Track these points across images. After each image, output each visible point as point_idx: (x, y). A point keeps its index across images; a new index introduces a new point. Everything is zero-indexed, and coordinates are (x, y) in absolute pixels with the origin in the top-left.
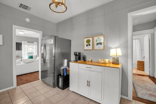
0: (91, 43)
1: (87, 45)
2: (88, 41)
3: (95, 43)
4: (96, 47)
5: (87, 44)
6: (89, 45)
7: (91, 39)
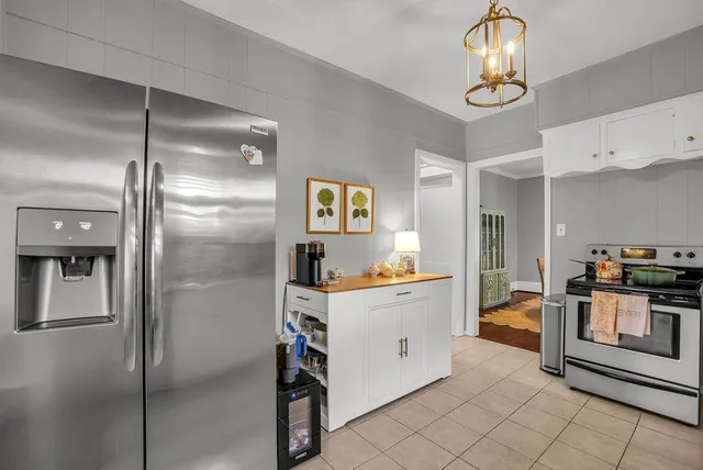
0: (335, 206)
1: (321, 213)
2: (326, 197)
3: (351, 208)
4: (353, 224)
5: (321, 206)
6: (330, 212)
7: (335, 189)
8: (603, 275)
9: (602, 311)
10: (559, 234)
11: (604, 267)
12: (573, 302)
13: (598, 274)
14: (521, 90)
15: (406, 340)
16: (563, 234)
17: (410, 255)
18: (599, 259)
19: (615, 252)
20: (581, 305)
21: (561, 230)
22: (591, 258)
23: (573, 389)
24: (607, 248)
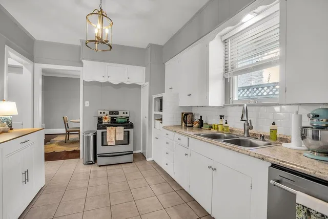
8: (106, 121)
9: (110, 134)
10: (86, 105)
11: (106, 118)
12: (99, 132)
13: (103, 121)
14: (110, 48)
15: (27, 172)
16: (88, 105)
17: (9, 117)
18: (103, 116)
19: (107, 112)
20: (103, 133)
21: (87, 104)
22: (100, 115)
23: (100, 166)
24: (105, 111)
